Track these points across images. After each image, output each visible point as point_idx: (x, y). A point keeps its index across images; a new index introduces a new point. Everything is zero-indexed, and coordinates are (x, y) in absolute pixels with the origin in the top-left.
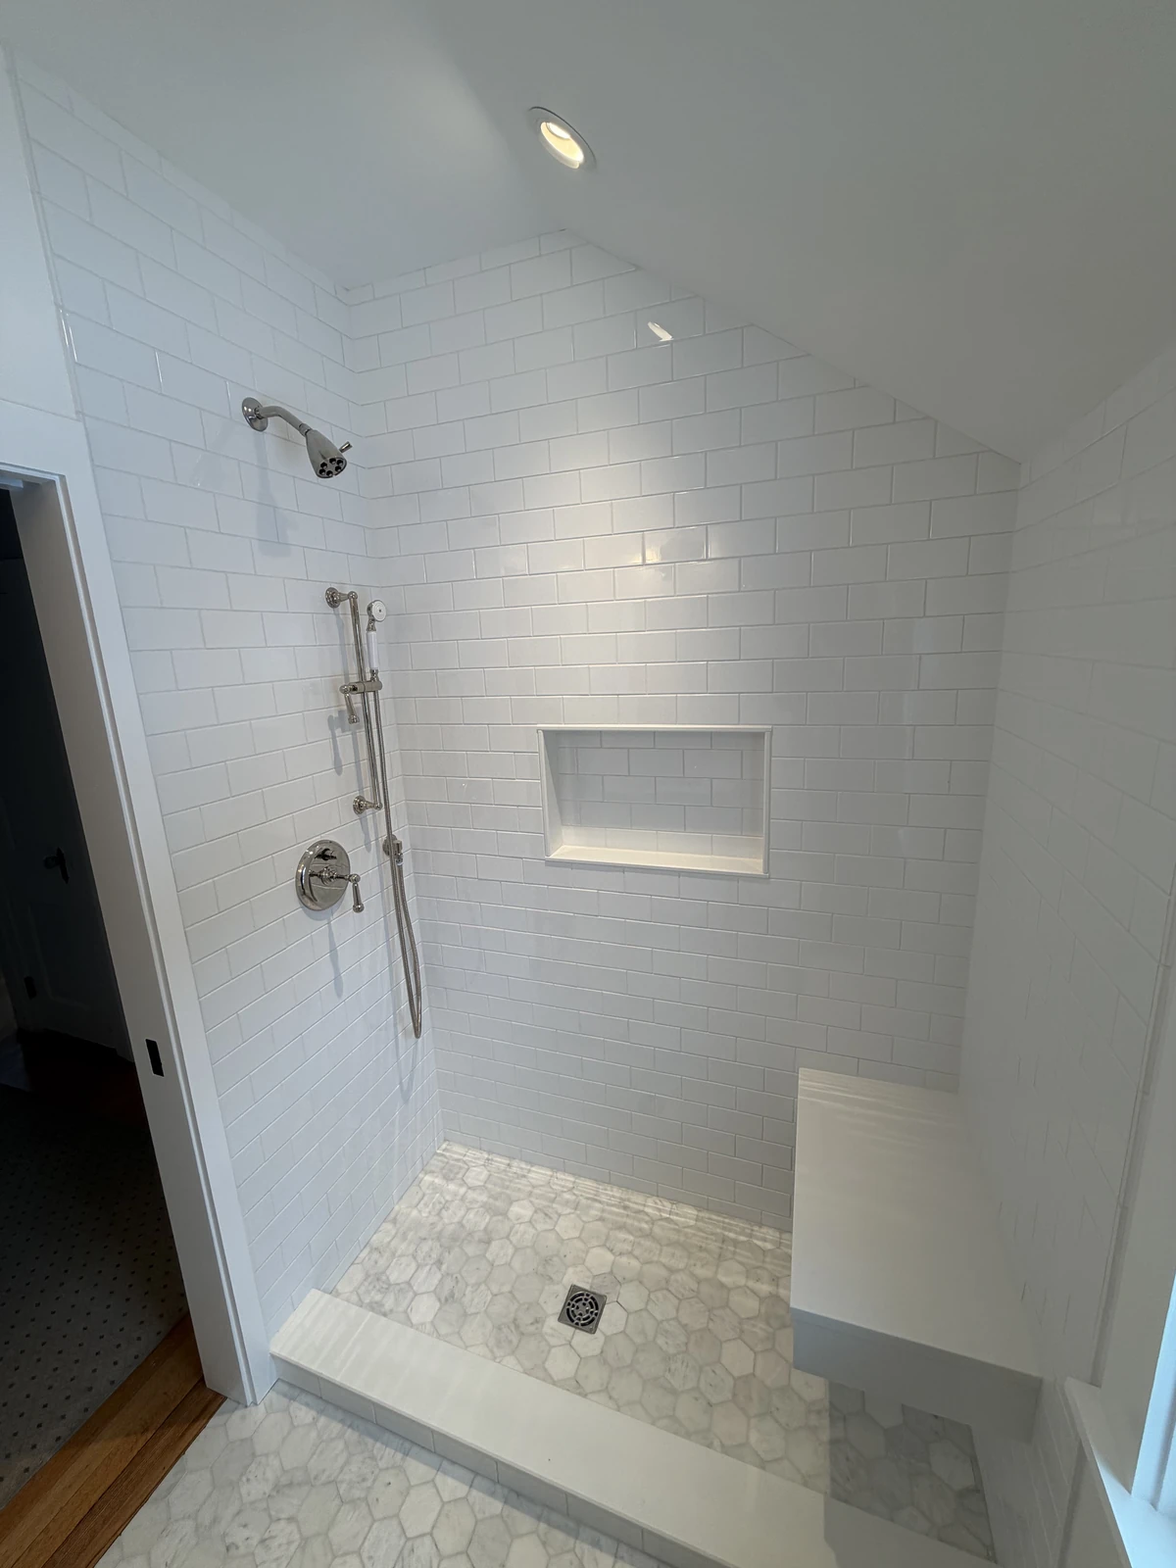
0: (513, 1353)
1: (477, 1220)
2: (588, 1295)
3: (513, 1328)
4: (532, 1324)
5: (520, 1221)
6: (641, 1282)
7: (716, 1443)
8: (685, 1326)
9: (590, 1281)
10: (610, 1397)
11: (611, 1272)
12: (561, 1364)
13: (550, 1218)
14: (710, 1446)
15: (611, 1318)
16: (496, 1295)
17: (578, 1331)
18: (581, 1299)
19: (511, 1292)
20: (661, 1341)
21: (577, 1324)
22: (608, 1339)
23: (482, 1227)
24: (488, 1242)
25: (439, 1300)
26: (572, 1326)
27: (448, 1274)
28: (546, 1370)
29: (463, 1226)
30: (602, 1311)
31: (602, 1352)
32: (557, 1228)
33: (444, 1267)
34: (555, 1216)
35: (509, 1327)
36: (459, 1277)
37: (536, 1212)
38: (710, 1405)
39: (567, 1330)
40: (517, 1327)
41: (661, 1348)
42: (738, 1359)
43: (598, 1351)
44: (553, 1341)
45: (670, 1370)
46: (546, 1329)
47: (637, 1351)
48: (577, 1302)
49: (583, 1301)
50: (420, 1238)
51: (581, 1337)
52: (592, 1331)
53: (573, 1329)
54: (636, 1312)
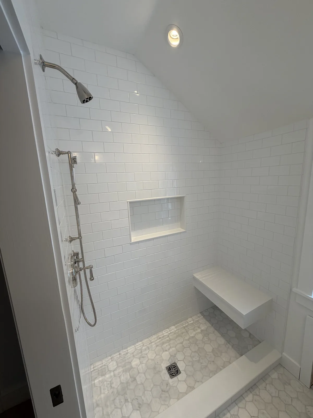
0: (170, 398)
1: (125, 377)
2: (171, 366)
3: (163, 393)
4: (167, 386)
5: (138, 366)
6: (179, 351)
7: (221, 368)
8: (195, 352)
9: (169, 362)
10: (198, 382)
11: (171, 356)
12: (182, 387)
13: (145, 357)
14: (221, 370)
15: (181, 366)
16: (151, 390)
17: (177, 376)
18: (171, 369)
19: (154, 385)
20: (194, 359)
21: (176, 375)
22: (185, 371)
23: (129, 377)
24: (135, 379)
25: (137, 410)
26: (176, 376)
27: (132, 400)
28: (181, 393)
29: (123, 383)
30: (177, 366)
31: (187, 375)
32: (149, 358)
33: (129, 400)
34: (146, 356)
35: (163, 394)
36: (137, 398)
37: (140, 359)
38: (213, 362)
39: (175, 378)
40: (164, 391)
41: (196, 361)
42: (208, 348)
43: (186, 375)
44: (175, 385)
45: (201, 363)
46: (171, 384)
47: (192, 366)
48: (170, 370)
49: (172, 368)
50: (112, 400)
51: (179, 377)
52: (180, 373)
53: (176, 377)
54: (184, 359)
